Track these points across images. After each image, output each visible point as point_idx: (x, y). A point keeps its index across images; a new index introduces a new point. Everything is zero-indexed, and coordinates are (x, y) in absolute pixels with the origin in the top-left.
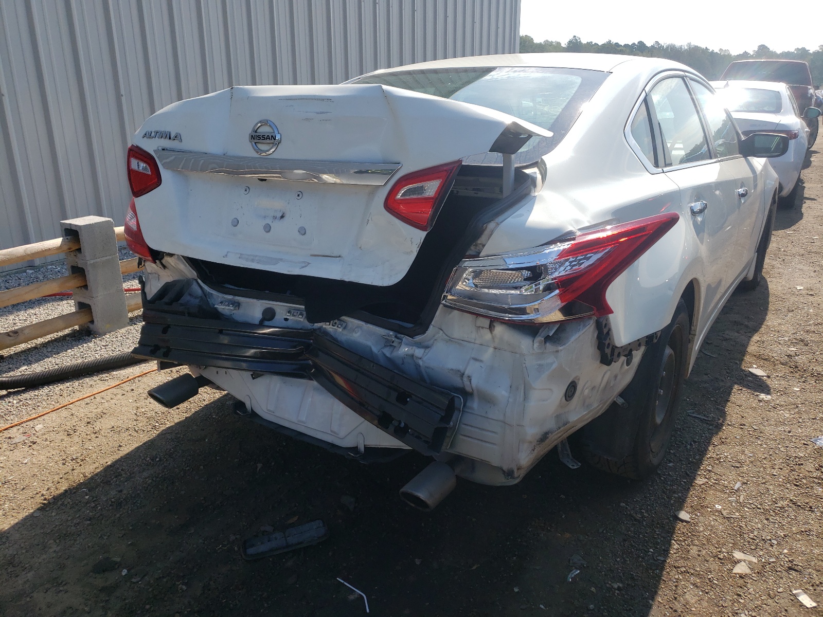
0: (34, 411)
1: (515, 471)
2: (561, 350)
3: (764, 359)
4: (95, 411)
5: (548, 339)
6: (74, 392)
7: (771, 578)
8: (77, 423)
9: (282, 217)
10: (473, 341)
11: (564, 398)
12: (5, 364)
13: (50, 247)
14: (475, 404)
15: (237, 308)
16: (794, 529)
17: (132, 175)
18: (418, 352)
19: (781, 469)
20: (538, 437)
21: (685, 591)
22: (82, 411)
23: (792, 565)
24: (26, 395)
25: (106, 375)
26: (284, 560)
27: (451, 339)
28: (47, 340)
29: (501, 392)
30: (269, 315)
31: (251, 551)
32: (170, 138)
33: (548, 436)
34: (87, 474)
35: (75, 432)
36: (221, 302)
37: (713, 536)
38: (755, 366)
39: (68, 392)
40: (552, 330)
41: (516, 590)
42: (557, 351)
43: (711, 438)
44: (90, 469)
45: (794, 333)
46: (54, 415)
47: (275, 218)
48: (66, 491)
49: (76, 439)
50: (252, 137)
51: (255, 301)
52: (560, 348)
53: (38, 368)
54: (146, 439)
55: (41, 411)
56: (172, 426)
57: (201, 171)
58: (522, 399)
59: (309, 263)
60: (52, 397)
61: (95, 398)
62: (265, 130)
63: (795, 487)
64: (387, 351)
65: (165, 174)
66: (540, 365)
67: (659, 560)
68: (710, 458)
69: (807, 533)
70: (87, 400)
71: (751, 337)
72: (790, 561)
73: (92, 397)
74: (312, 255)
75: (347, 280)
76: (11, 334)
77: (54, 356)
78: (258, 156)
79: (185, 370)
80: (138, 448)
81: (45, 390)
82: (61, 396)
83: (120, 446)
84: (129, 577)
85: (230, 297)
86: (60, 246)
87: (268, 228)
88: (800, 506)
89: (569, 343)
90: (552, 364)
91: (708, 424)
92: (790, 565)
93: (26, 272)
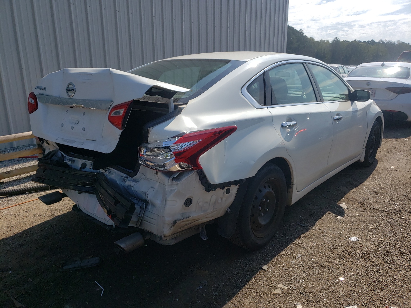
0: (6, 206)
1: (163, 237)
2: (179, 184)
3: (351, 200)
4: (31, 207)
5: (173, 179)
6: (26, 199)
7: (289, 296)
8: (21, 212)
9: (78, 123)
10: (153, 179)
11: (184, 205)
12: (3, 185)
13: (27, 135)
14: (150, 207)
15: (73, 162)
16: (314, 276)
17: (29, 104)
18: (132, 184)
19: (326, 250)
20: (172, 222)
21: (246, 298)
22: (25, 207)
23: (303, 292)
24: (6, 199)
25: (44, 192)
26: (77, 272)
27: (147, 179)
28: (25, 176)
29: (158, 202)
30: (84, 166)
31: (65, 267)
32: (42, 89)
33: (176, 222)
34: (15, 233)
35: (19, 215)
36: (68, 160)
37: (274, 277)
38: (344, 203)
39: (24, 198)
40: (175, 175)
41: (170, 292)
42: (177, 184)
43: (300, 235)
44: (17, 231)
45: (374, 189)
46: (13, 208)
47: (75, 123)
48: (3, 239)
49: (18, 218)
50: (67, 90)
51: (79, 159)
52: (178, 183)
53: (16, 188)
54: (47, 220)
55: (9, 205)
56: (60, 215)
57: (51, 103)
58: (164, 205)
59: (84, 143)
60: (16, 200)
61: (34, 202)
62: (71, 86)
63: (327, 259)
64: (122, 184)
65: (39, 104)
66: (171, 190)
67: (241, 285)
68: (294, 243)
69: (319, 279)
70: (30, 202)
71: (351, 189)
72: (303, 290)
73: (33, 201)
74: (86, 140)
75: (95, 150)
76: (7, 173)
77: (25, 183)
78: (69, 97)
79: (60, 190)
80: (41, 223)
81: (15, 197)
82: (21, 200)
83: (34, 222)
84: (11, 274)
85: (71, 158)
86: (31, 135)
87: (73, 128)
88: (323, 267)
89: (182, 180)
90: (175, 189)
91: (303, 228)
92: (302, 292)
93: (29, 146)
